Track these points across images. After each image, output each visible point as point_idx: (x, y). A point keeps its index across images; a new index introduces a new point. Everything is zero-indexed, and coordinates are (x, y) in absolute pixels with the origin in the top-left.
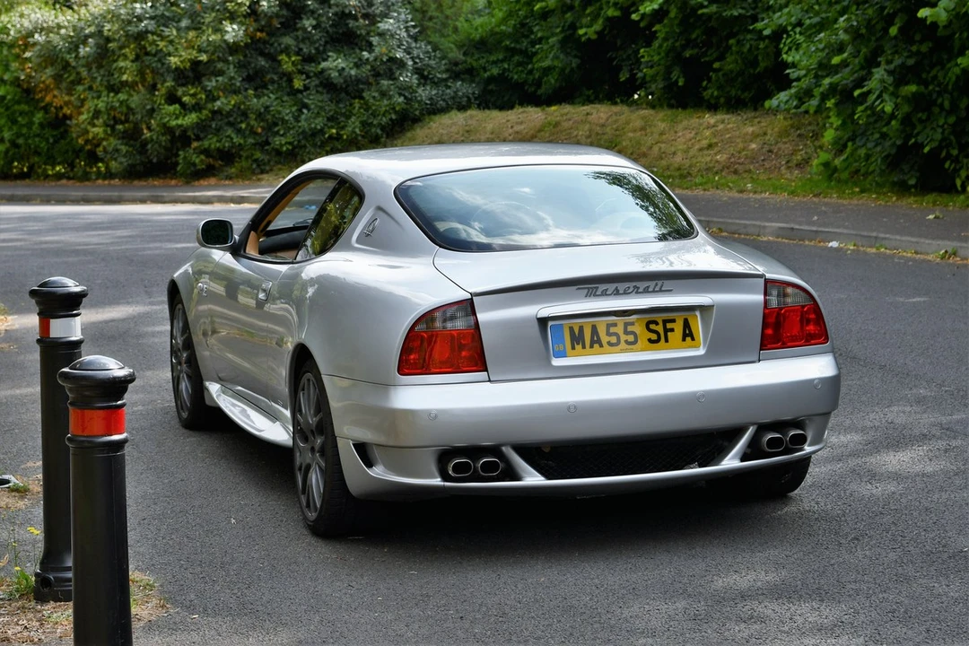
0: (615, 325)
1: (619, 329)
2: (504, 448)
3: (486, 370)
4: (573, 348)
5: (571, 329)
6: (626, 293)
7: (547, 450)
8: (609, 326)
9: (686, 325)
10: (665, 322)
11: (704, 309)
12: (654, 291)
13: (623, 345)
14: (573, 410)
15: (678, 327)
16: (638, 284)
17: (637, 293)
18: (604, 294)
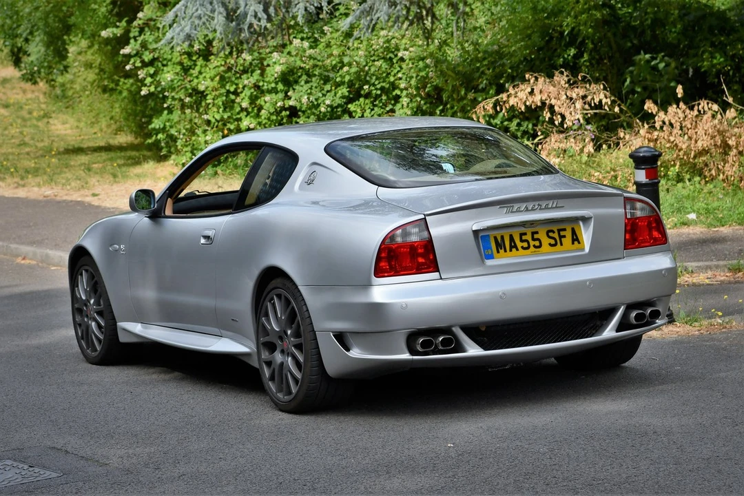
0: (525, 234)
1: (528, 237)
2: (454, 329)
3: (438, 271)
4: (498, 252)
5: (495, 238)
6: (533, 210)
7: (483, 329)
8: (522, 235)
9: (574, 232)
10: (559, 231)
11: (585, 220)
12: (552, 208)
13: (532, 249)
14: (504, 297)
16: (540, 203)
17: (540, 209)
18: (518, 211)
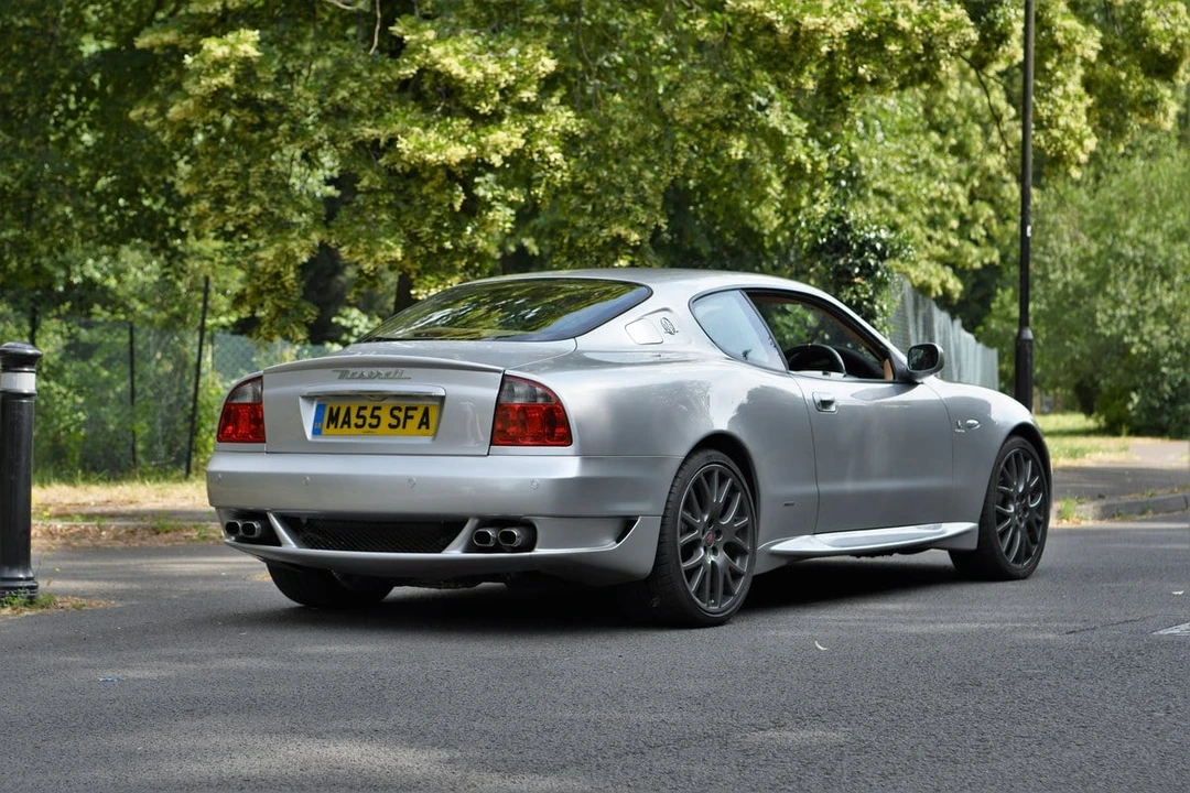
0: (365, 408)
1: (367, 413)
4: (328, 427)
5: (331, 409)
8: (361, 408)
9: (426, 413)
10: (408, 409)
13: (367, 427)
15: (418, 415)
